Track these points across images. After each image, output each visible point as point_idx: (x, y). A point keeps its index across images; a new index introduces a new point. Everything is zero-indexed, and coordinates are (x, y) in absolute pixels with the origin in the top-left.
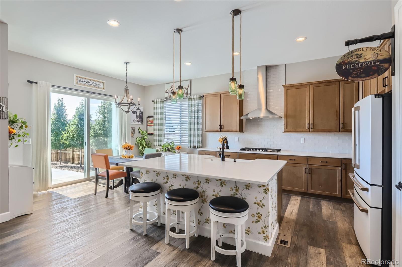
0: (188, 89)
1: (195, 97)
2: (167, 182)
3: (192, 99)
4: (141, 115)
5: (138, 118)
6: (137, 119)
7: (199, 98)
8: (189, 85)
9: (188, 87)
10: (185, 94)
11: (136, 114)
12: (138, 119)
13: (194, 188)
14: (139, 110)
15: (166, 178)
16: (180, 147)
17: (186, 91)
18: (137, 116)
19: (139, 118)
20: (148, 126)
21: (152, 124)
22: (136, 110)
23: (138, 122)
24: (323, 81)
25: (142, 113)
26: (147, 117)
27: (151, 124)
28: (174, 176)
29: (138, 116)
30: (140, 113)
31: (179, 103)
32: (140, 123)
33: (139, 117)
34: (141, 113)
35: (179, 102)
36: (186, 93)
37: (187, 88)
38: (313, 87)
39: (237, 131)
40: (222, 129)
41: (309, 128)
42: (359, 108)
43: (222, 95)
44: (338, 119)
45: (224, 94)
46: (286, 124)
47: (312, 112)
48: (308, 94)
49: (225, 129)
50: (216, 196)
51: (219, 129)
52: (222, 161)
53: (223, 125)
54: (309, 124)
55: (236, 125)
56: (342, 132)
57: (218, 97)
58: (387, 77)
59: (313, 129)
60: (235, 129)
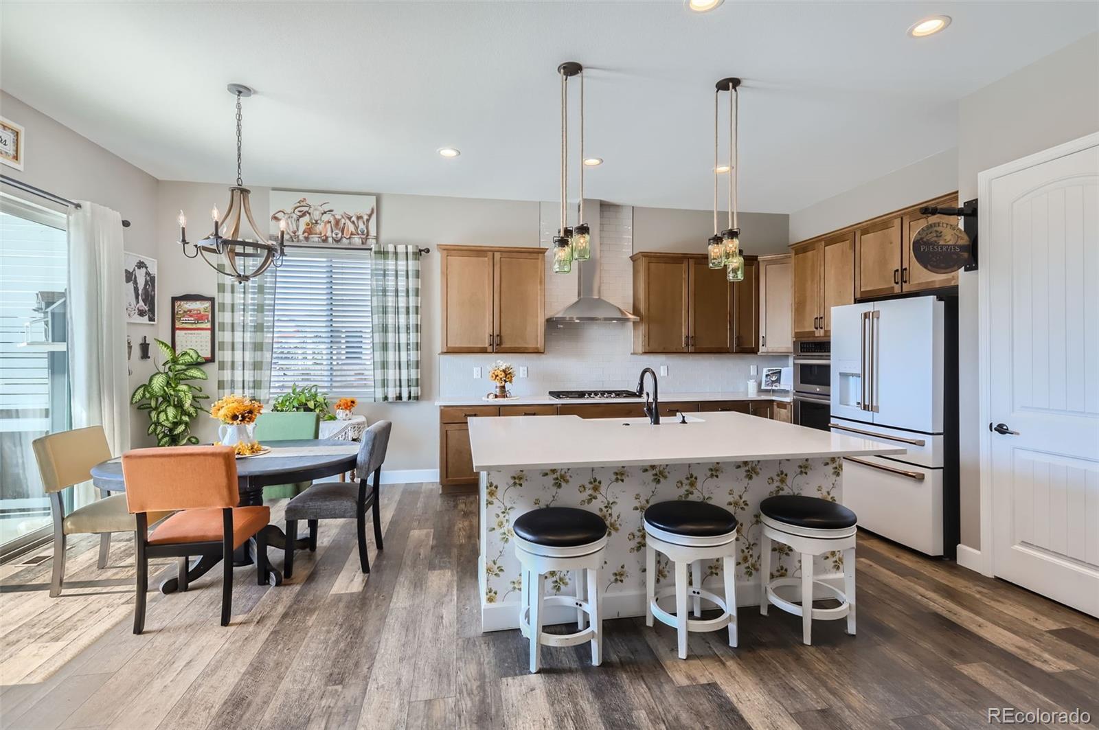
0: (368, 220)
1: (401, 249)
2: (592, 498)
3: (390, 255)
4: (150, 290)
5: (140, 297)
6: (138, 302)
7: (414, 253)
8: (373, 210)
9: (370, 216)
10: (358, 234)
11: (136, 283)
12: (141, 303)
13: (680, 496)
14: (143, 270)
15: (591, 486)
16: (353, 402)
17: (361, 226)
18: (136, 289)
19: (143, 301)
20: (178, 332)
21: (199, 326)
22: (134, 270)
23: (141, 313)
25: (153, 279)
26: (174, 299)
27: (194, 326)
28: (619, 477)
29: (140, 292)
30: (146, 282)
31: (325, 260)
32: (145, 319)
33: (144, 297)
34: (151, 280)
35: (324, 258)
36: (363, 234)
37: (365, 217)
38: (694, 263)
39: (537, 352)
40: (497, 345)
41: (687, 345)
42: (876, 315)
43: (497, 255)
44: (732, 329)
45: (504, 254)
46: (647, 337)
47: (693, 312)
48: (685, 276)
49: (506, 344)
50: (736, 504)
51: (490, 345)
52: (654, 424)
53: (500, 336)
54: (687, 337)
55: (537, 336)
56: (736, 353)
57: (486, 259)
58: (906, 269)
59: (693, 348)
60: (534, 346)
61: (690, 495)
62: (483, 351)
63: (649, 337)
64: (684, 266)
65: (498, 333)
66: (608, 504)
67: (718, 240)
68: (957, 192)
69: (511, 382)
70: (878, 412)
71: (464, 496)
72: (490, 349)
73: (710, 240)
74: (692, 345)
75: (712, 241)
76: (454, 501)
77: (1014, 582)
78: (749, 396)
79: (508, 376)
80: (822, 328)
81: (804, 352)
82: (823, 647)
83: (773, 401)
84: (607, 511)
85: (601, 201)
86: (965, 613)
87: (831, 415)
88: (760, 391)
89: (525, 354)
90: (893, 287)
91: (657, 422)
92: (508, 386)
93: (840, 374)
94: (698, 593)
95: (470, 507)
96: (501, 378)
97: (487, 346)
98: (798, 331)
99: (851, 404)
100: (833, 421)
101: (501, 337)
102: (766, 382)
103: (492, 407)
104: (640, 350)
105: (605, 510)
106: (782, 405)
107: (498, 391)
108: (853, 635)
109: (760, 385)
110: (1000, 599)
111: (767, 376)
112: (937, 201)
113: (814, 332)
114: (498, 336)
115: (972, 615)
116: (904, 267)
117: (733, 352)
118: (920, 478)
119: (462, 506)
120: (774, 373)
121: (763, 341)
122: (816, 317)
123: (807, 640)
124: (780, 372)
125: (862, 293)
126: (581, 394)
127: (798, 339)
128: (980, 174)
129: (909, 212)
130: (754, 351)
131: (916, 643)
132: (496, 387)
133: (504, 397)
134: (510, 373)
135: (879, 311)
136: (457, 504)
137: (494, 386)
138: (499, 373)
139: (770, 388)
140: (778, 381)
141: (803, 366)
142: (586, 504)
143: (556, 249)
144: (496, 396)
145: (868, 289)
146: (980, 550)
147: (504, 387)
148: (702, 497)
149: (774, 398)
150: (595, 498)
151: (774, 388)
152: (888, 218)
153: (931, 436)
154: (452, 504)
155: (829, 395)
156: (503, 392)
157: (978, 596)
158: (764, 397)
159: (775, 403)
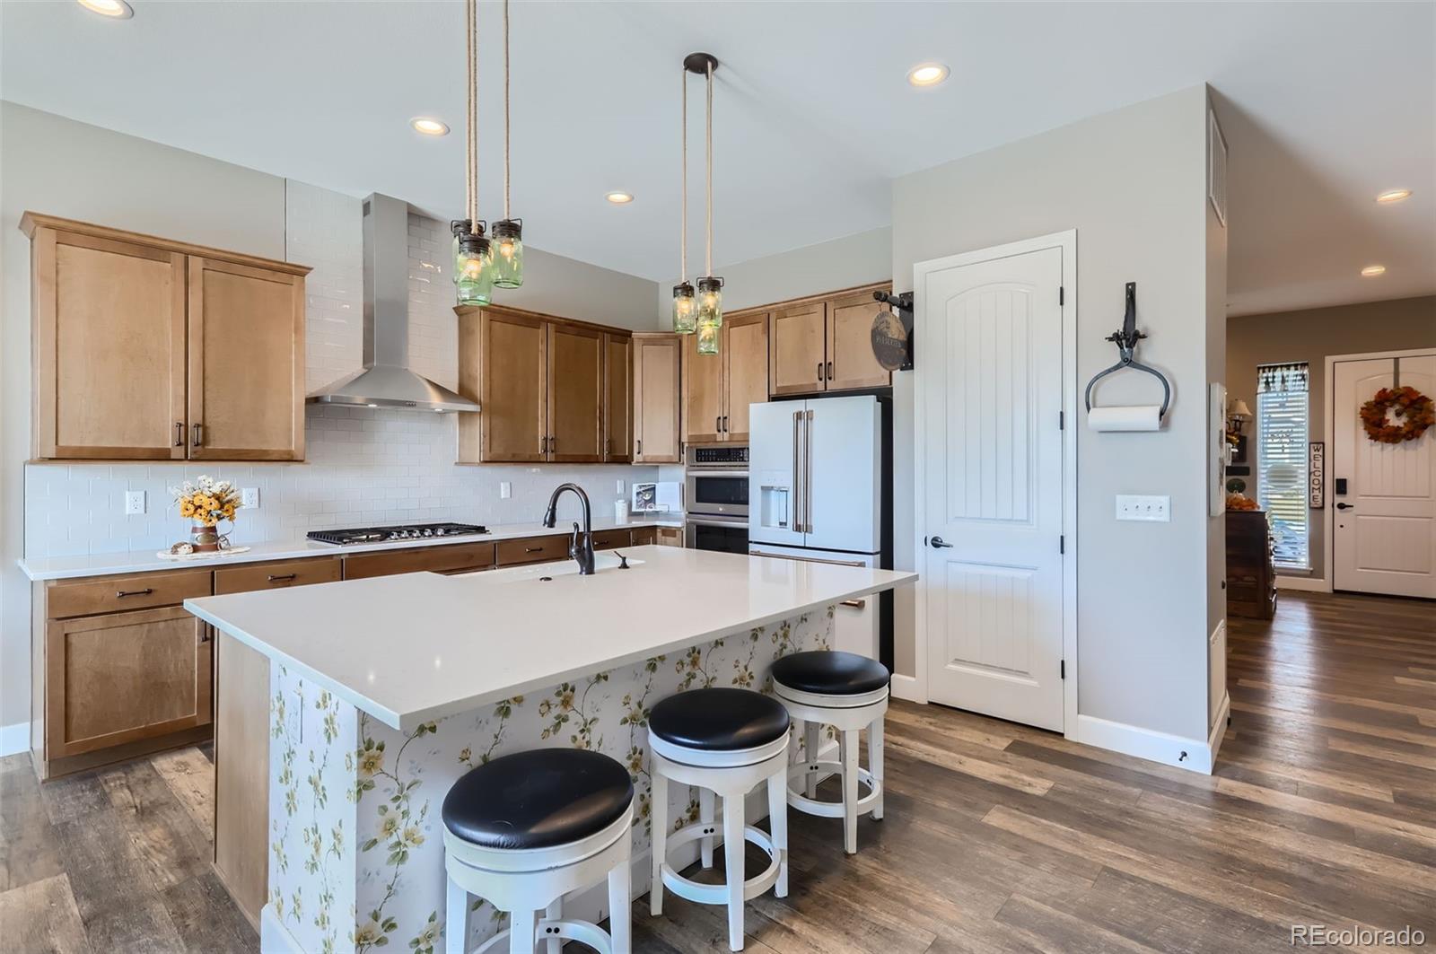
2: (561, 720)
24: (575, 321)
38: (553, 330)
39: (289, 459)
40: (198, 445)
41: (546, 451)
42: (809, 415)
43: (196, 264)
44: (601, 429)
45: (212, 264)
46: (488, 437)
47: (553, 401)
48: (541, 347)
49: (217, 444)
50: (742, 679)
51: (179, 444)
52: (587, 574)
53: (203, 426)
54: (546, 439)
55: (290, 430)
56: (607, 462)
57: (169, 265)
58: (830, 364)
59: (554, 454)
60: (283, 448)
61: (692, 680)
62: (161, 456)
63: (490, 436)
64: (541, 332)
65: (199, 421)
66: (585, 725)
67: (687, 290)
68: (891, 281)
69: (231, 518)
70: (811, 533)
71: (115, 770)
72: (178, 452)
73: (675, 289)
74: (552, 452)
75: (679, 291)
76: (93, 789)
77: (947, 704)
78: (617, 524)
79: (226, 507)
80: (726, 431)
81: (701, 461)
82: (868, 849)
83: (655, 527)
84: (584, 738)
85: (409, 205)
86: (939, 752)
87: (750, 540)
88: (632, 515)
89: (263, 464)
90: (815, 384)
91: (589, 568)
92: (222, 527)
93: (763, 488)
94: (712, 830)
95: (148, 791)
96: (209, 512)
97: (170, 446)
98: (693, 434)
99: (772, 525)
100: (752, 547)
101: (205, 429)
102: (637, 502)
103: (190, 573)
104: (476, 456)
105: (580, 736)
106: (669, 532)
107: (199, 538)
108: (881, 819)
109: (630, 506)
110: (951, 726)
111: (638, 494)
112: (865, 289)
113: (715, 435)
114: (198, 426)
115: (946, 752)
116: (828, 362)
117: (603, 462)
118: (860, 606)
119: (121, 796)
120: (648, 490)
121: (639, 448)
122: (718, 416)
123: (851, 847)
124: (654, 489)
125: (777, 388)
126: (385, 534)
127: (693, 445)
128: (915, 265)
129: (833, 297)
130: (626, 460)
131: (934, 806)
132: (195, 530)
133: (216, 548)
134: (228, 502)
135: (812, 411)
136: (105, 794)
137: (187, 528)
138: (205, 501)
139: (643, 510)
140: (653, 500)
141: (699, 479)
142: (551, 733)
143: (461, 258)
144: (196, 549)
145: (785, 385)
146: (915, 676)
147: (213, 529)
148: (705, 679)
149: (658, 523)
150: (565, 719)
151: (648, 510)
152: (809, 302)
153: (871, 556)
154: (90, 797)
155: (747, 517)
156: (212, 539)
157: (932, 728)
158: (636, 523)
159: (658, 530)
